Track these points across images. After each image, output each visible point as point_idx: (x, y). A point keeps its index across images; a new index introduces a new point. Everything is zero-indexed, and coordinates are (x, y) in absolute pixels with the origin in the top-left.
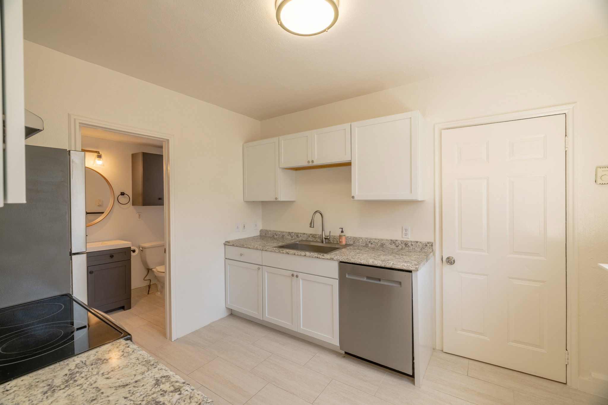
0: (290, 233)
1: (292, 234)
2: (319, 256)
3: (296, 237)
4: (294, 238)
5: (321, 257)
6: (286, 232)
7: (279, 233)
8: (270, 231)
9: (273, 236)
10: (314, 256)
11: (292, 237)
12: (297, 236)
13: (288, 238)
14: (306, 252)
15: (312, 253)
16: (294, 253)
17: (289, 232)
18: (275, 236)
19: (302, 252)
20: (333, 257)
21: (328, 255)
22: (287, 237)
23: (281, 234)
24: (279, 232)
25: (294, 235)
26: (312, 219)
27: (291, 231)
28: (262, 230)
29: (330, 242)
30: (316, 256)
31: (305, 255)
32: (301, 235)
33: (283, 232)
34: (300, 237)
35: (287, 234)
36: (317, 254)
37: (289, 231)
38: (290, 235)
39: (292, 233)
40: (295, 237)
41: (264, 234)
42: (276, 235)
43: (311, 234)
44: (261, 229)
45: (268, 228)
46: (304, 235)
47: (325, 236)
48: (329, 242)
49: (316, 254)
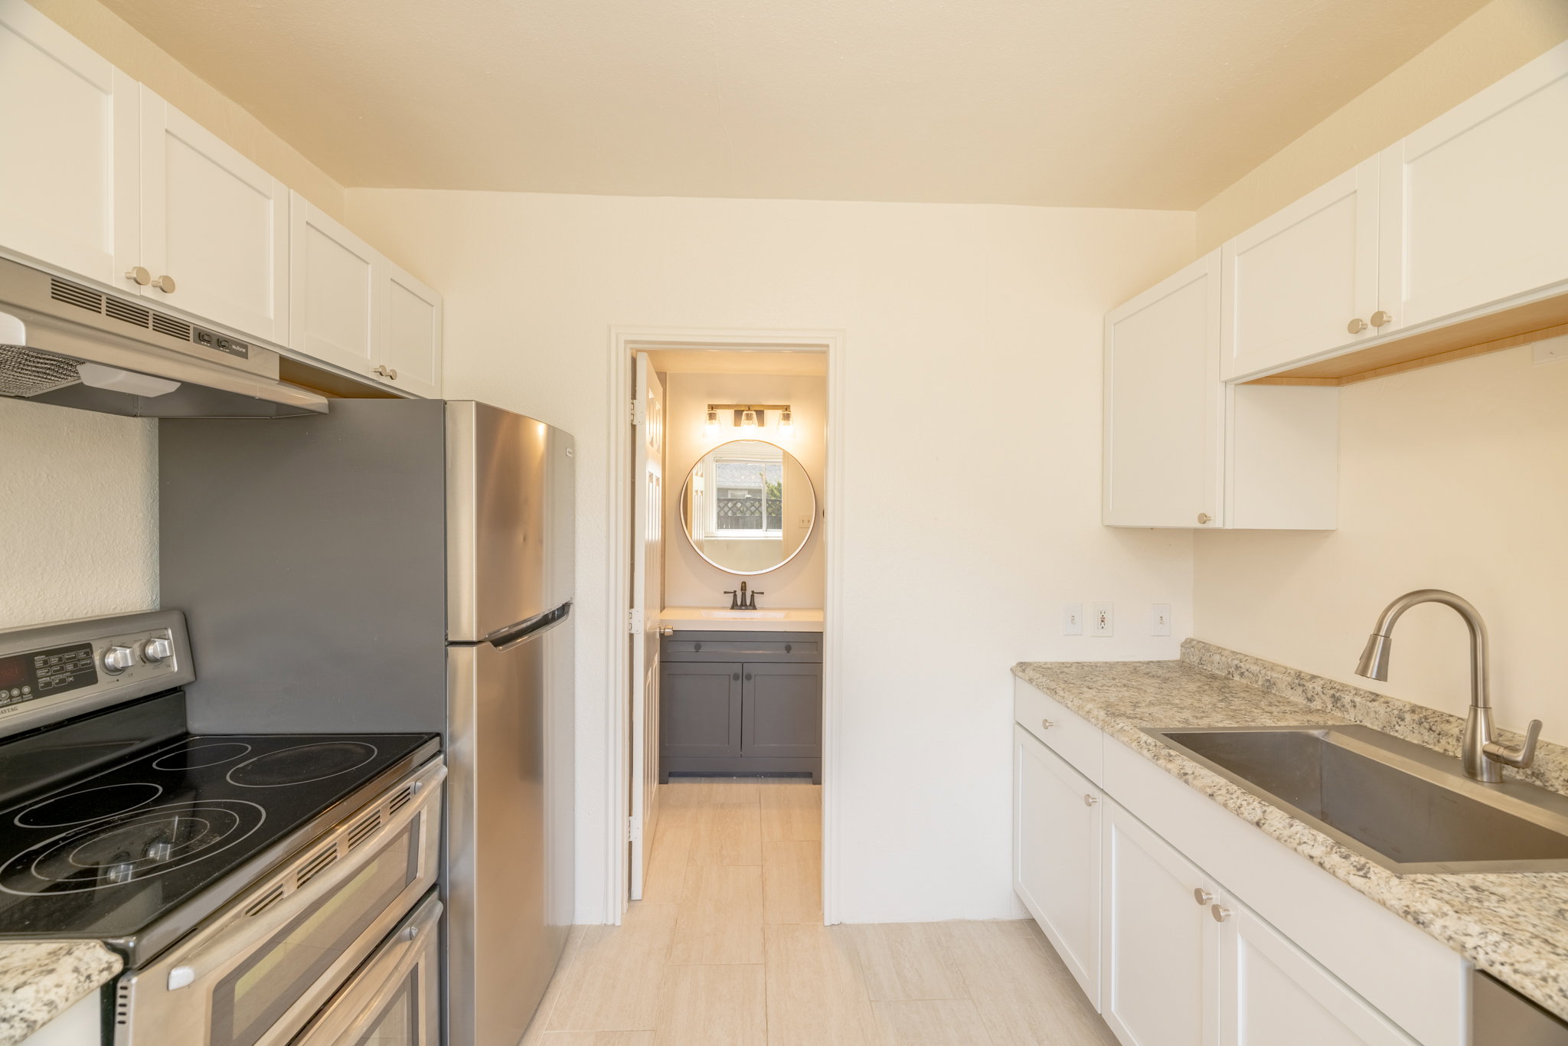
0: (1300, 680)
1: (1310, 685)
2: (1335, 859)
3: (1330, 706)
4: (1317, 704)
5: (1341, 873)
6: (1286, 671)
7: (1254, 668)
8: (1220, 650)
9: (1229, 676)
10: (1306, 849)
11: (1310, 700)
12: (1336, 700)
13: (1292, 698)
14: (1271, 808)
15: (1299, 827)
16: (1209, 791)
17: (1299, 675)
18: (1237, 678)
19: (1250, 798)
20: (1427, 906)
21: (1395, 881)
22: (1288, 693)
23: (1263, 672)
24: (1256, 661)
25: (1319, 689)
26: (1376, 635)
27: (1308, 669)
28: (1192, 640)
29: (1543, 790)
30: (1318, 851)
31: (1258, 824)
32: (1358, 699)
33: (1273, 667)
34: (1351, 710)
35: (1289, 679)
36: (1330, 841)
37: (1300, 668)
38: (1300, 689)
39: (1314, 677)
40: (1324, 703)
41: (1195, 659)
42: (1242, 674)
43: (1413, 710)
44: (1191, 636)
45: (1214, 639)
46: (1370, 704)
47: (1489, 738)
48: (1532, 786)
49: (1321, 837)
